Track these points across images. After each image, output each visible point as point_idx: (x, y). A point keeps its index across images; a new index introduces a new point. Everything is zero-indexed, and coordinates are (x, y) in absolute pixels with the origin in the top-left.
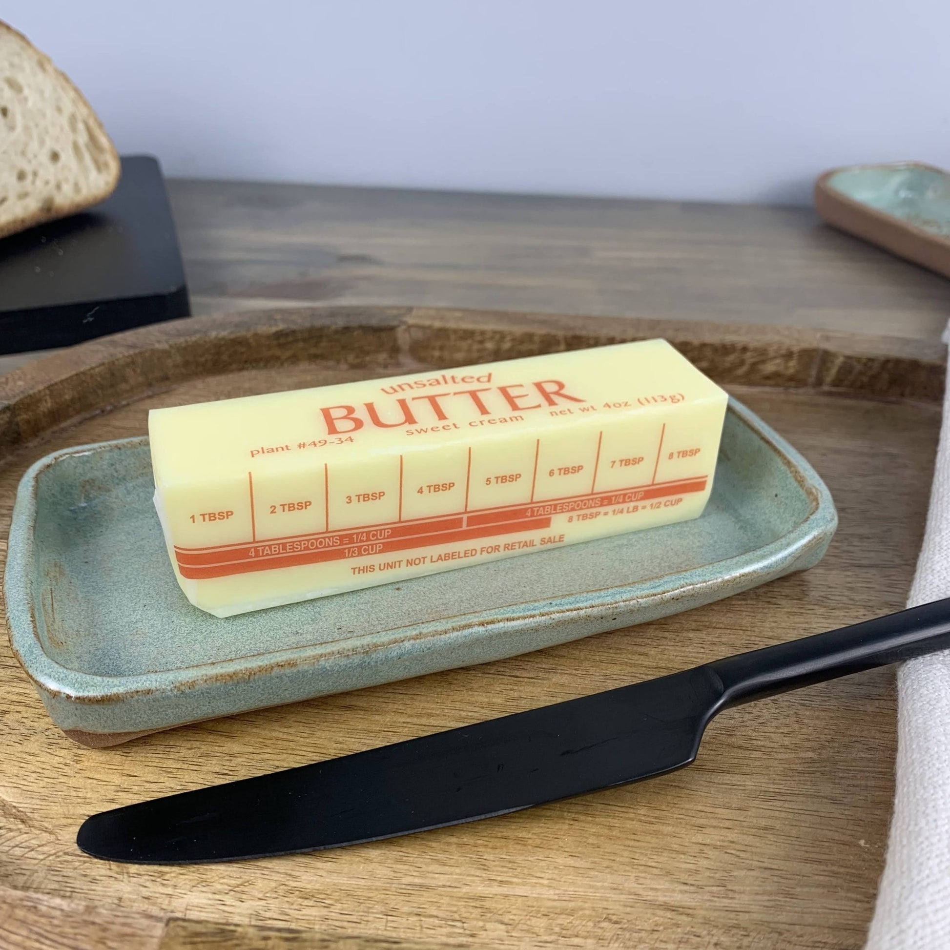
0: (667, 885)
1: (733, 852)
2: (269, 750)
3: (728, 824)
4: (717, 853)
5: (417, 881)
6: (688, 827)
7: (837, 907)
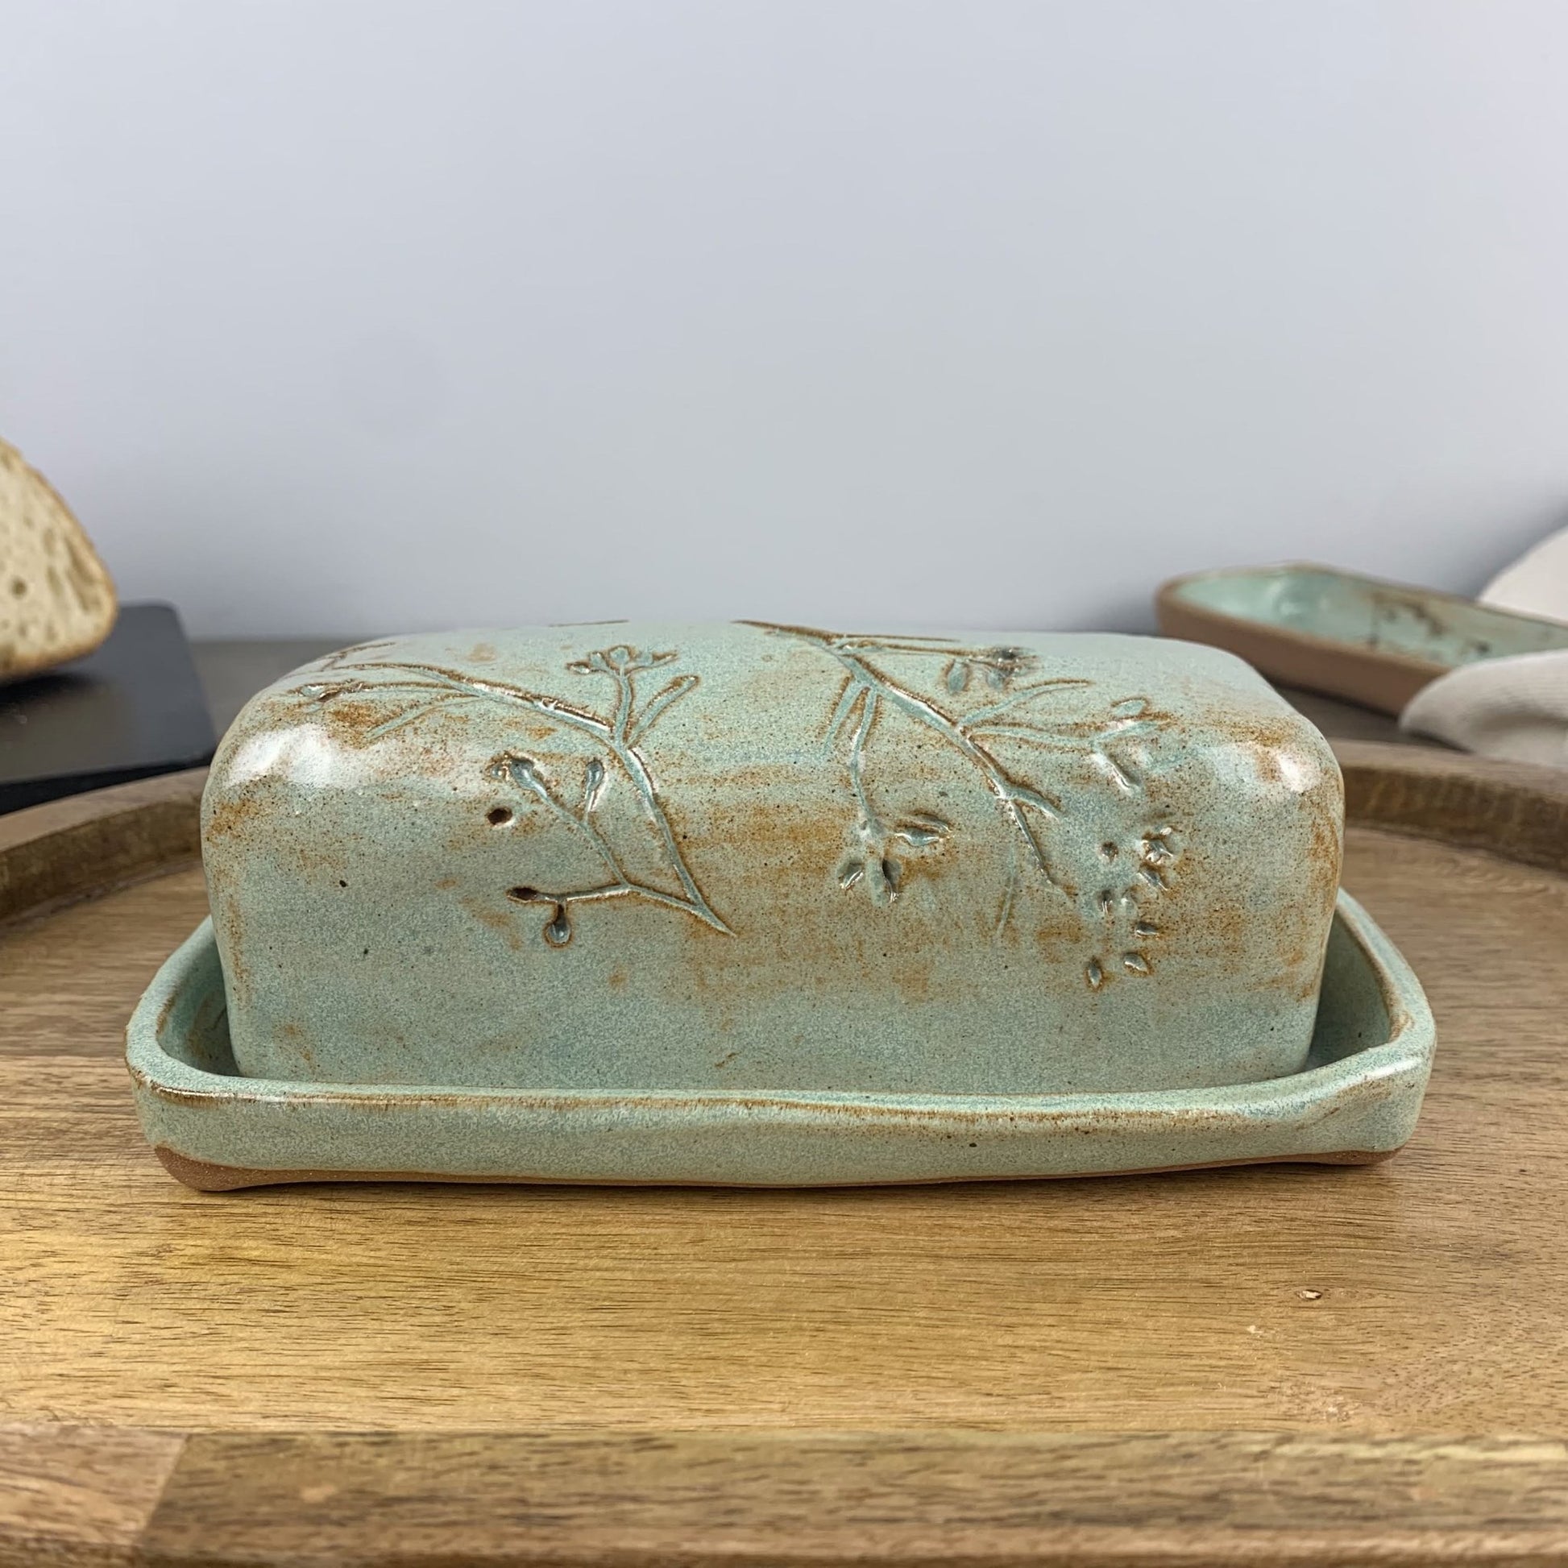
0: (961, 1398)
1: (1060, 1353)
2: (346, 1279)
3: (1050, 1321)
4: (1036, 1356)
6: (991, 1328)
7: (1216, 1406)
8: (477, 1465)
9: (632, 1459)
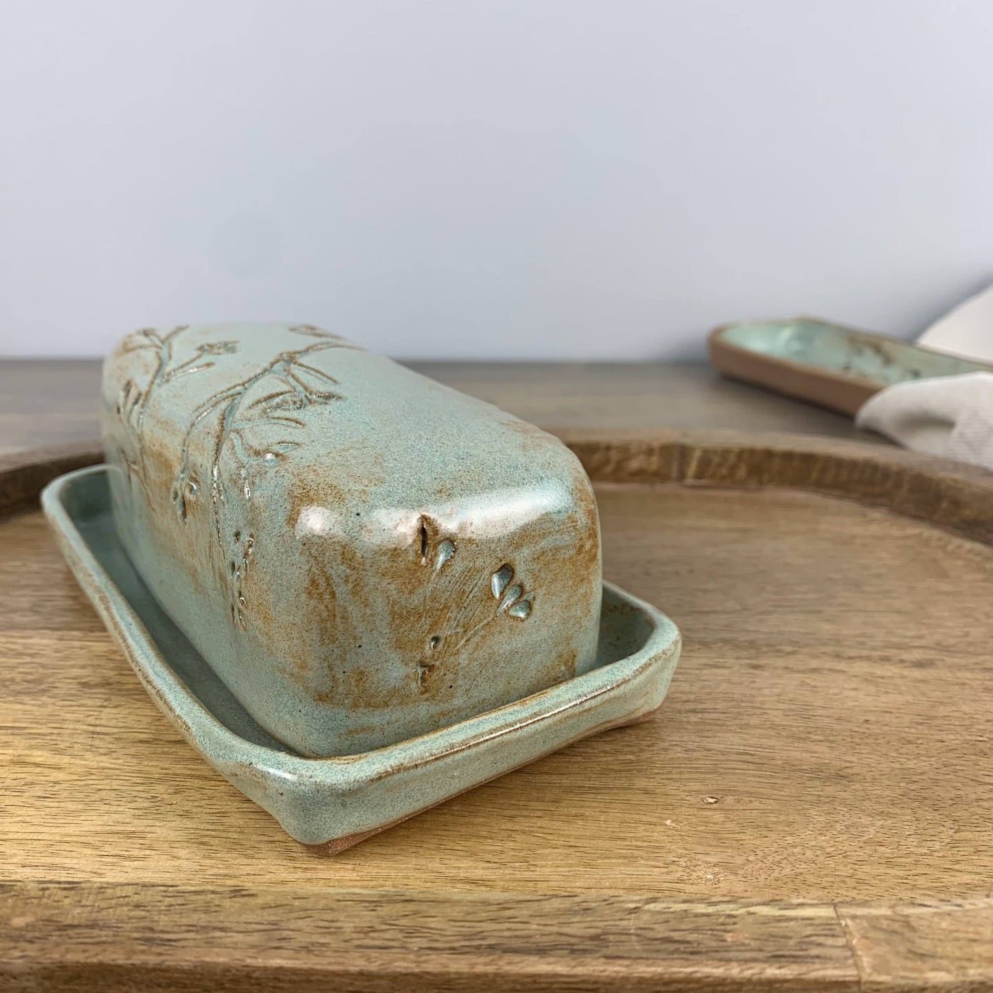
0: (471, 864)
1: (540, 835)
2: (93, 777)
3: (539, 814)
4: (524, 837)
5: (222, 871)
6: (499, 817)
7: (635, 873)
8: (127, 904)
9: (227, 903)
